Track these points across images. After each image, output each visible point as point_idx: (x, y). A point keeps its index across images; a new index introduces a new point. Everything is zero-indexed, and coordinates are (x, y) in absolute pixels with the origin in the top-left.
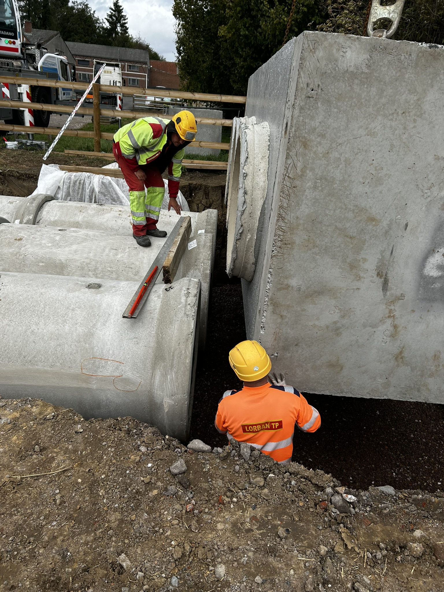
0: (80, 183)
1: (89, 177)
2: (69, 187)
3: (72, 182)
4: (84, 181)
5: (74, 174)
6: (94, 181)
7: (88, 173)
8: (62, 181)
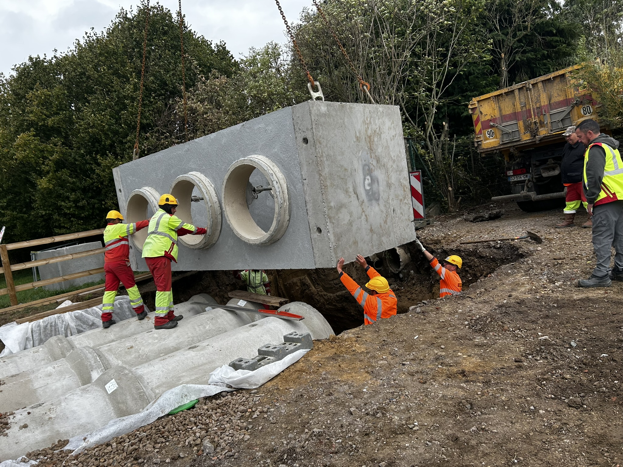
0: (51, 326)
1: (59, 317)
2: (40, 334)
3: (42, 328)
4: (55, 322)
5: (41, 320)
6: (66, 318)
7: (56, 315)
8: (30, 331)
